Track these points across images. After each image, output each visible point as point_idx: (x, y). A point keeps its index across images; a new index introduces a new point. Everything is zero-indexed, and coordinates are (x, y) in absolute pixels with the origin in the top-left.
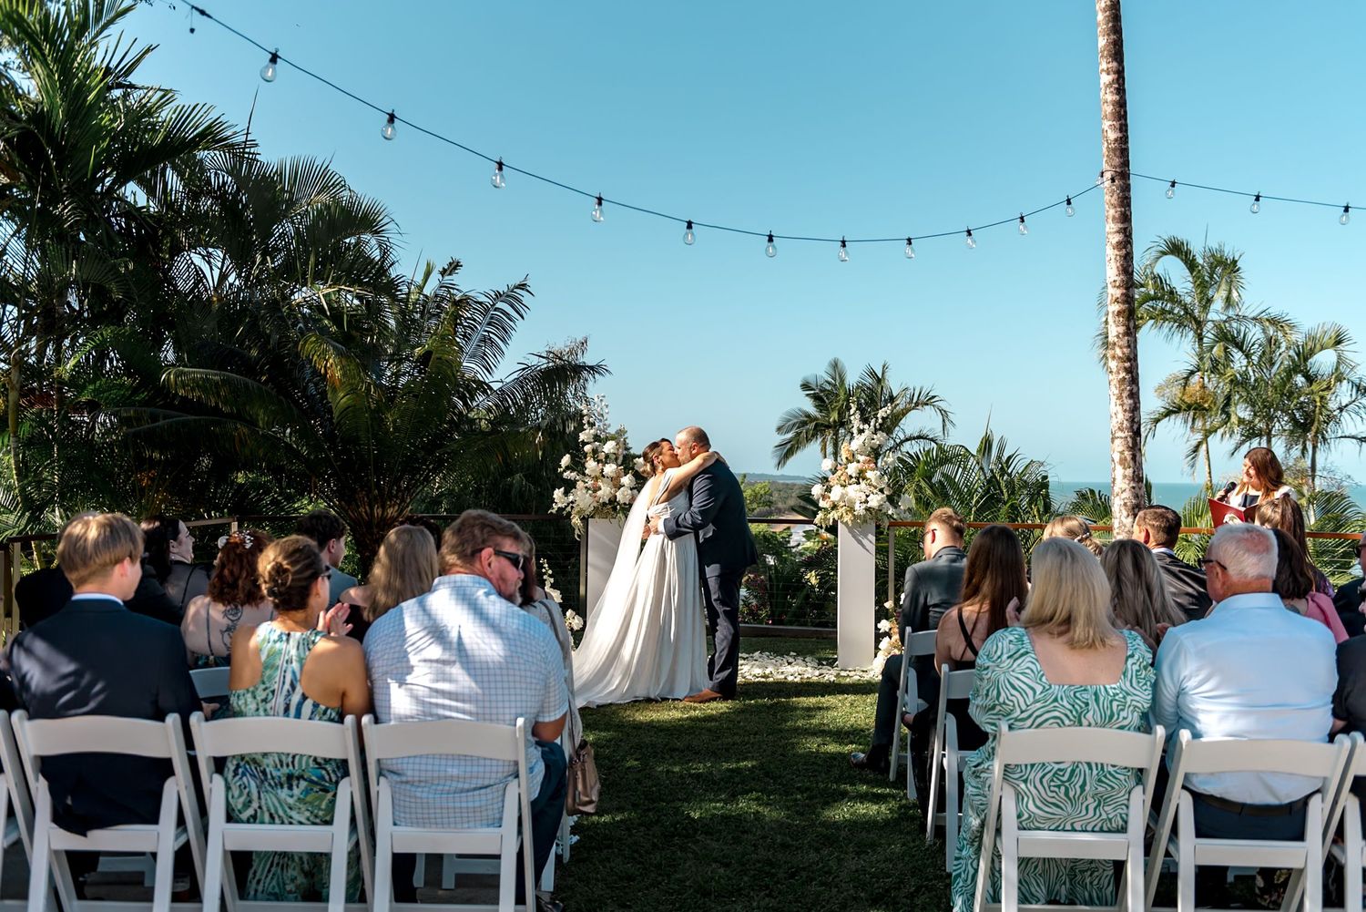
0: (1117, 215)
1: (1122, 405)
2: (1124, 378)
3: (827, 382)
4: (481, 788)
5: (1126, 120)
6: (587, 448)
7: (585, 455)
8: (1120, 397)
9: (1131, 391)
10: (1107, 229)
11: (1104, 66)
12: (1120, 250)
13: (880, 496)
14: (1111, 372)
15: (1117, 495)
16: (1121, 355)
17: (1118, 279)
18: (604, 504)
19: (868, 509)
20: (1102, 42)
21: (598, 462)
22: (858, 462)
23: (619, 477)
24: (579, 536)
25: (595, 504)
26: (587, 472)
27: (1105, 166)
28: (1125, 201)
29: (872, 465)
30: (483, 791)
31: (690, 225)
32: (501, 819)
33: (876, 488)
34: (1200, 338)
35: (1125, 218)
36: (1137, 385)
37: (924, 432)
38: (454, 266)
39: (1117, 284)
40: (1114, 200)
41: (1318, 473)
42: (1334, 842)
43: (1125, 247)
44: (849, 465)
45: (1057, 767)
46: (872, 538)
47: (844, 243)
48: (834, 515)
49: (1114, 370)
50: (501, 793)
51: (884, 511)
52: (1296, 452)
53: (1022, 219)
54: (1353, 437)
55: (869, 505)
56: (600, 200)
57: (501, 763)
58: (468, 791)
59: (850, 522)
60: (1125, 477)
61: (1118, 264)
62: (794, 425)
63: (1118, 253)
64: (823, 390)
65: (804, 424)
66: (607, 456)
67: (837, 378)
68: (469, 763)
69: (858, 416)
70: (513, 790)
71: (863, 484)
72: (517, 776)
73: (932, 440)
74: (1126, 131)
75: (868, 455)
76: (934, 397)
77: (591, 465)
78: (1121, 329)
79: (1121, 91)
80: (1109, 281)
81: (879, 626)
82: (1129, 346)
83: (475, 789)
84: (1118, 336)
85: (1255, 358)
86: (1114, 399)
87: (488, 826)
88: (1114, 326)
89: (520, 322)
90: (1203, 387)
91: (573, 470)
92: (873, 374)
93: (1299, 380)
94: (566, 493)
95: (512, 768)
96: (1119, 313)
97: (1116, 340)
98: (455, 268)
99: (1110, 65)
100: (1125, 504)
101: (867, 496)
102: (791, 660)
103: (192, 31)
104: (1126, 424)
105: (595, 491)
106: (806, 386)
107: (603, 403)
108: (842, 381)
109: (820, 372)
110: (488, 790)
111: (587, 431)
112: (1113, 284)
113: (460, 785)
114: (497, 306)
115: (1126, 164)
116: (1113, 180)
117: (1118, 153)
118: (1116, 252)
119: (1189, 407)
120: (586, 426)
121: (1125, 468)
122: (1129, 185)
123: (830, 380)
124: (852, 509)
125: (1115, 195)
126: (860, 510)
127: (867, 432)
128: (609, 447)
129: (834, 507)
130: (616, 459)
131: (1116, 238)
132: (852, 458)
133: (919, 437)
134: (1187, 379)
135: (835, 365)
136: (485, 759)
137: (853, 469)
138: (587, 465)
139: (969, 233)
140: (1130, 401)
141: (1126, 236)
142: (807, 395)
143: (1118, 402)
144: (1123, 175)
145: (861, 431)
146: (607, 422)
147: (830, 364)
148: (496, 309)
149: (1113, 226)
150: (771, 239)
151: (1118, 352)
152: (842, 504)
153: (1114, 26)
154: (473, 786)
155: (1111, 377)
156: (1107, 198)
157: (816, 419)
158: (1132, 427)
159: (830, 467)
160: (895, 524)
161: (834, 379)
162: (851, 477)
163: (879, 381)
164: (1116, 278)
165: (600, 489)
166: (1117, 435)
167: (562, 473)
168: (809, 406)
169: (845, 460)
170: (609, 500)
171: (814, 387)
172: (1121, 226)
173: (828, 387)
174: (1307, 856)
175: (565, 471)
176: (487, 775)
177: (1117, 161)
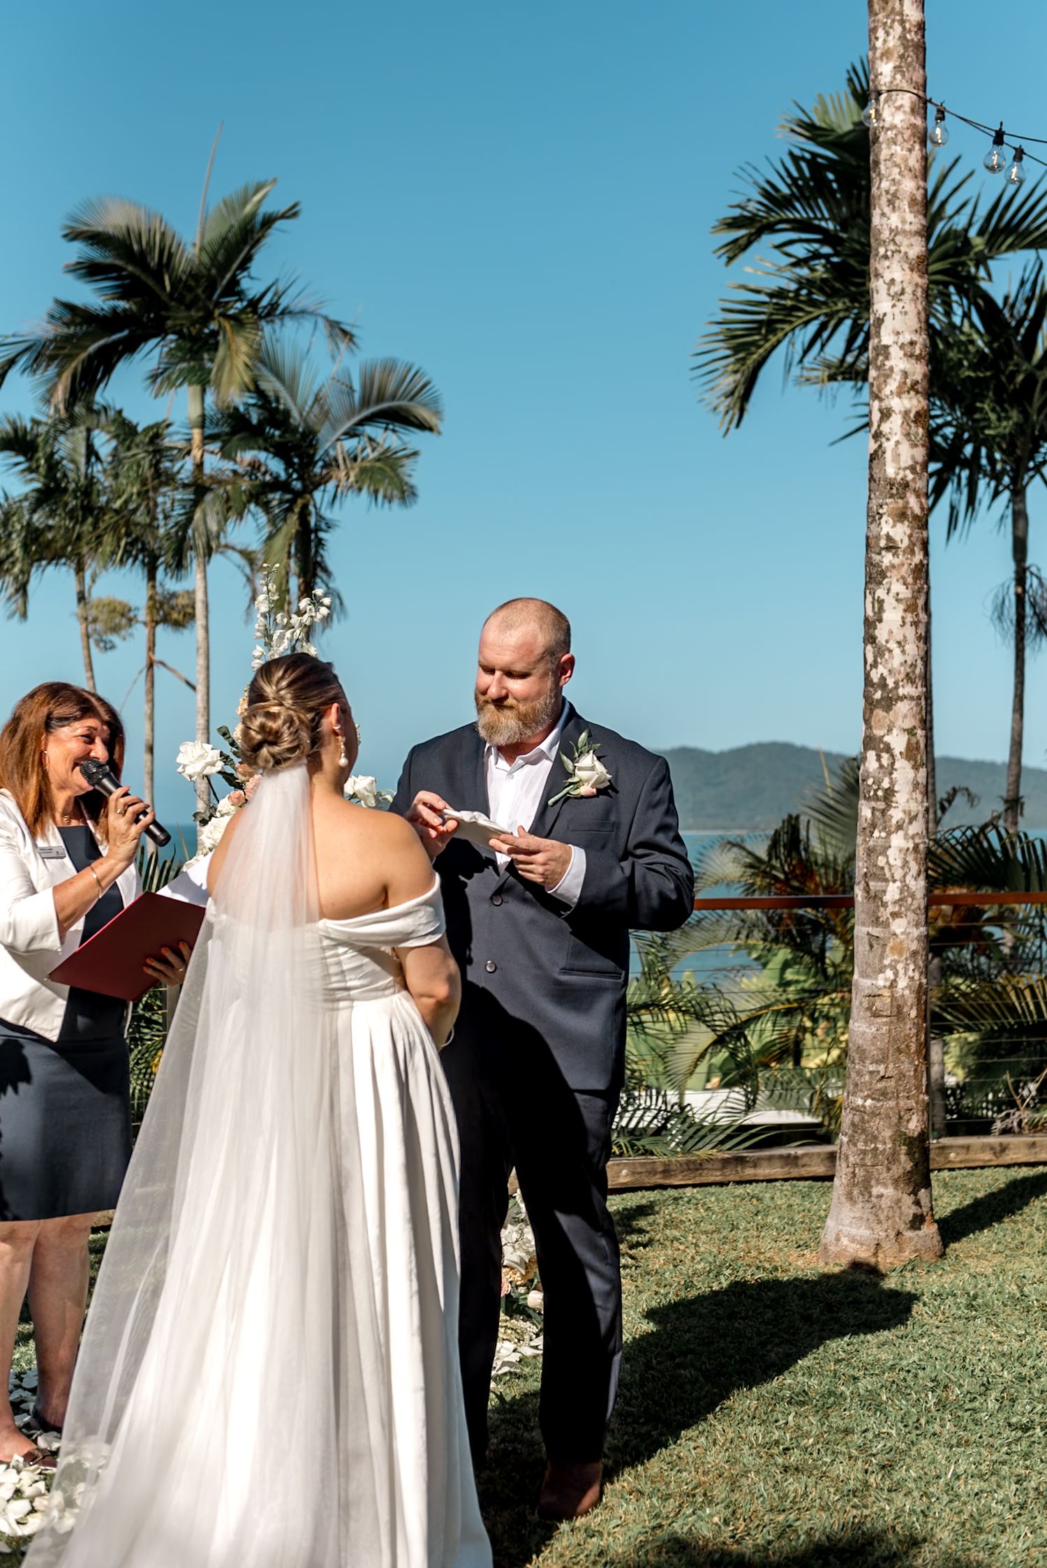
15: (899, 827)
39: (917, 352)
60: (916, 785)
61: (920, 308)
63: (920, 281)
84: (912, 469)
97: (910, 476)
100: (916, 847)
112: (908, 349)
118: (916, 278)
121: (916, 768)
143: (909, 618)
149: (910, 217)
164: (915, 338)
166: (901, 691)
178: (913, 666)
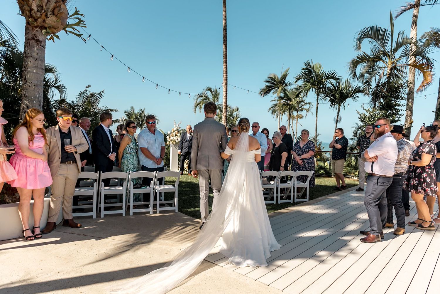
0: (225, 91)
3: (131, 112)
5: (227, 74)
10: (223, 93)
11: (224, 64)
12: (225, 97)
17: (225, 102)
20: (223, 60)
27: (223, 82)
28: (227, 89)
31: (169, 90)
35: (227, 92)
38: (89, 86)
44: (174, 133)
47: (190, 94)
48: (171, 142)
53: (213, 91)
56: (157, 85)
59: (174, 143)
61: (225, 100)
74: (227, 76)
78: (225, 111)
79: (227, 69)
80: (223, 102)
89: (101, 99)
92: (141, 110)
93: (232, 118)
96: (225, 108)
98: (89, 87)
103: (101, 50)
106: (125, 112)
108: (134, 112)
109: (129, 109)
114: (97, 95)
115: (227, 82)
122: (227, 86)
123: (131, 111)
131: (225, 95)
135: (132, 108)
139: (206, 93)
142: (125, 114)
144: (226, 84)
147: (131, 107)
148: (97, 96)
151: (224, 115)
152: (173, 140)
156: (224, 88)
161: (132, 111)
163: (143, 112)
168: (126, 117)
171: (127, 112)
173: (130, 113)
177: (226, 81)
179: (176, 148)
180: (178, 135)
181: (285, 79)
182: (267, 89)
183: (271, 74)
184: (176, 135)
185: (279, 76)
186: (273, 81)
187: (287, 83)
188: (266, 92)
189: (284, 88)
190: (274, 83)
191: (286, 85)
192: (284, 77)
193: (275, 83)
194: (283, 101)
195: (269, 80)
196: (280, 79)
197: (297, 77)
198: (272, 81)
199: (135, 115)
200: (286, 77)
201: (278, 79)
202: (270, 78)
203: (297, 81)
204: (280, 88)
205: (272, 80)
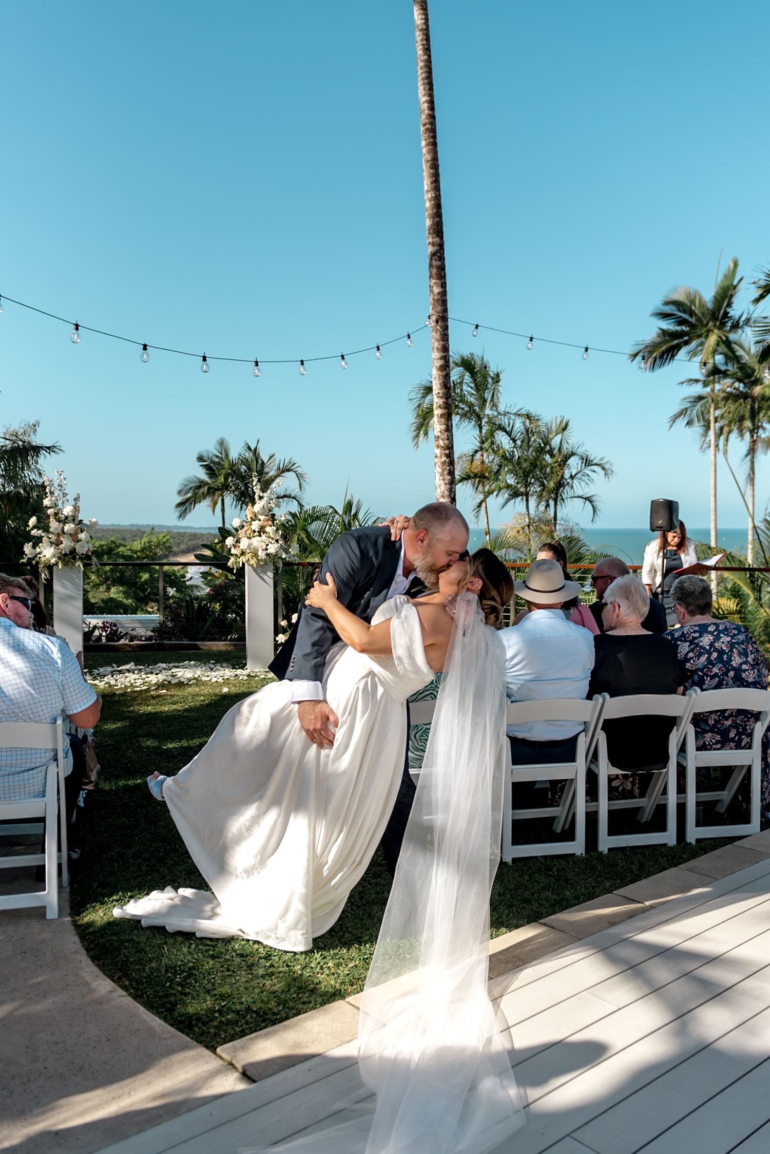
0: (440, 347)
1: (444, 480)
2: (445, 461)
3: (217, 457)
4: (28, 770)
5: (445, 279)
6: (50, 511)
7: (48, 517)
8: (442, 475)
9: (449, 470)
10: (433, 356)
11: (431, 240)
12: (442, 371)
13: (276, 545)
14: (436, 457)
16: (443, 445)
17: (441, 392)
18: (66, 555)
19: (267, 555)
20: (428, 223)
21: (59, 521)
22: (260, 520)
23: (76, 534)
24: (45, 579)
25: (59, 555)
26: (51, 530)
27: (431, 311)
28: (445, 335)
29: (270, 522)
30: (31, 772)
32: (44, 791)
33: (273, 539)
34: (481, 428)
35: (445, 349)
36: (454, 466)
37: (288, 493)
39: (440, 395)
40: (438, 336)
41: (558, 522)
42: (591, 762)
43: (445, 369)
44: (253, 523)
45: (425, 727)
46: (271, 575)
47: (257, 363)
48: (243, 559)
49: (439, 455)
50: (44, 773)
51: (279, 556)
52: (542, 508)
53: (378, 348)
54: (581, 497)
55: (268, 552)
56: (77, 327)
57: (43, 751)
58: (19, 773)
59: (255, 565)
61: (441, 382)
62: (191, 488)
64: (213, 462)
65: (199, 487)
66: (66, 518)
67: (223, 452)
68: (19, 753)
69: (259, 487)
70: (52, 769)
71: (264, 537)
72: (56, 760)
73: (294, 498)
74: (445, 287)
75: (267, 515)
76: (294, 464)
77: (54, 525)
78: (443, 427)
79: (442, 259)
81: (277, 639)
82: (448, 439)
83: (24, 771)
84: (441, 432)
85: (519, 443)
86: (438, 476)
87: (35, 797)
88: (438, 425)
90: (483, 462)
91: (39, 529)
94: (34, 547)
95: (52, 754)
96: (442, 416)
97: (440, 434)
99: (435, 240)
101: (267, 545)
102: (212, 666)
104: (446, 493)
105: (58, 545)
106: (200, 459)
107: (62, 477)
108: (227, 455)
109: (210, 448)
110: (35, 771)
111: (49, 498)
112: (437, 395)
113: (13, 770)
115: (445, 310)
116: (437, 322)
117: (440, 303)
118: (440, 373)
119: (476, 476)
120: (49, 494)
122: (447, 326)
123: (218, 454)
124: (256, 555)
125: (439, 333)
126: (262, 555)
127: (265, 499)
128: (67, 510)
129: (243, 553)
130: (74, 520)
131: (440, 363)
132: (255, 518)
133: (285, 496)
134: (473, 456)
135: (222, 443)
136: (31, 749)
137: (255, 525)
138: (50, 525)
139: (343, 357)
140: (449, 477)
141: (446, 362)
142: (201, 466)
143: (441, 478)
144: (443, 319)
145: (261, 498)
146: (65, 491)
147: (218, 442)
149: (437, 354)
150: (204, 359)
151: (441, 443)
152: (248, 551)
153: (437, 212)
154: (22, 769)
155: (436, 460)
156: (433, 334)
157: (208, 484)
158: (450, 495)
159: (239, 524)
160: (287, 564)
161: (221, 453)
162: (254, 531)
163: (255, 454)
164: (439, 391)
165: (62, 543)
167: (30, 531)
168: (202, 475)
169: (249, 519)
170: (70, 551)
171: (206, 459)
172: (442, 354)
173: (216, 460)
174: (576, 770)
175: (32, 529)
176: (34, 760)
177: (439, 308)
178: (444, 492)
179: (264, 580)
180: (268, 529)
181: (729, 305)
182: (665, 342)
183: (675, 290)
184: (262, 531)
185: (708, 295)
186: (684, 312)
187: (737, 317)
188: (661, 356)
189: (727, 338)
190: (690, 320)
191: (736, 326)
192: (726, 294)
193: (693, 320)
194: (725, 385)
195: (669, 309)
196: (710, 305)
197: (763, 283)
198: (683, 315)
199: (232, 465)
200: (732, 296)
201: (702, 305)
202: (676, 303)
203: (762, 297)
204: (713, 339)
205: (680, 311)
